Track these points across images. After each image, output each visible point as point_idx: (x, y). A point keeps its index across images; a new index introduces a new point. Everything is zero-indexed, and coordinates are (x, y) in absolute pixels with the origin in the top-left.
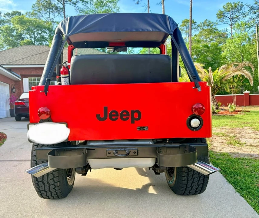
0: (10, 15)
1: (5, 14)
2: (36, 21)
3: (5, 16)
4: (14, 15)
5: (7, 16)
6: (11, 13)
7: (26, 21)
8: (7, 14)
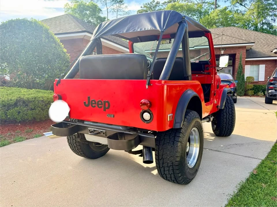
0: (167, 3)
1: (162, 3)
2: (186, 6)
3: (162, 5)
4: (169, 3)
5: (164, 5)
6: (167, 2)
7: (178, 6)
8: (164, 3)
